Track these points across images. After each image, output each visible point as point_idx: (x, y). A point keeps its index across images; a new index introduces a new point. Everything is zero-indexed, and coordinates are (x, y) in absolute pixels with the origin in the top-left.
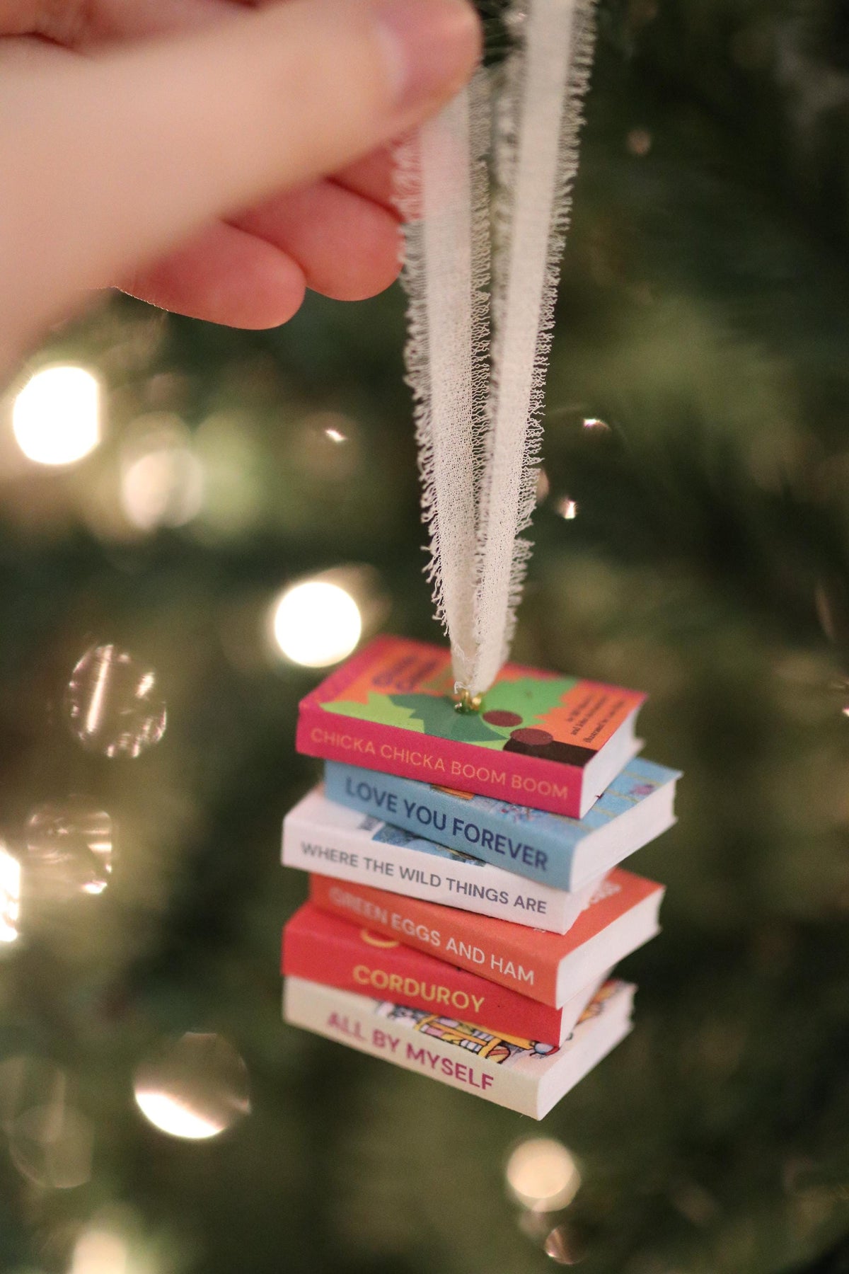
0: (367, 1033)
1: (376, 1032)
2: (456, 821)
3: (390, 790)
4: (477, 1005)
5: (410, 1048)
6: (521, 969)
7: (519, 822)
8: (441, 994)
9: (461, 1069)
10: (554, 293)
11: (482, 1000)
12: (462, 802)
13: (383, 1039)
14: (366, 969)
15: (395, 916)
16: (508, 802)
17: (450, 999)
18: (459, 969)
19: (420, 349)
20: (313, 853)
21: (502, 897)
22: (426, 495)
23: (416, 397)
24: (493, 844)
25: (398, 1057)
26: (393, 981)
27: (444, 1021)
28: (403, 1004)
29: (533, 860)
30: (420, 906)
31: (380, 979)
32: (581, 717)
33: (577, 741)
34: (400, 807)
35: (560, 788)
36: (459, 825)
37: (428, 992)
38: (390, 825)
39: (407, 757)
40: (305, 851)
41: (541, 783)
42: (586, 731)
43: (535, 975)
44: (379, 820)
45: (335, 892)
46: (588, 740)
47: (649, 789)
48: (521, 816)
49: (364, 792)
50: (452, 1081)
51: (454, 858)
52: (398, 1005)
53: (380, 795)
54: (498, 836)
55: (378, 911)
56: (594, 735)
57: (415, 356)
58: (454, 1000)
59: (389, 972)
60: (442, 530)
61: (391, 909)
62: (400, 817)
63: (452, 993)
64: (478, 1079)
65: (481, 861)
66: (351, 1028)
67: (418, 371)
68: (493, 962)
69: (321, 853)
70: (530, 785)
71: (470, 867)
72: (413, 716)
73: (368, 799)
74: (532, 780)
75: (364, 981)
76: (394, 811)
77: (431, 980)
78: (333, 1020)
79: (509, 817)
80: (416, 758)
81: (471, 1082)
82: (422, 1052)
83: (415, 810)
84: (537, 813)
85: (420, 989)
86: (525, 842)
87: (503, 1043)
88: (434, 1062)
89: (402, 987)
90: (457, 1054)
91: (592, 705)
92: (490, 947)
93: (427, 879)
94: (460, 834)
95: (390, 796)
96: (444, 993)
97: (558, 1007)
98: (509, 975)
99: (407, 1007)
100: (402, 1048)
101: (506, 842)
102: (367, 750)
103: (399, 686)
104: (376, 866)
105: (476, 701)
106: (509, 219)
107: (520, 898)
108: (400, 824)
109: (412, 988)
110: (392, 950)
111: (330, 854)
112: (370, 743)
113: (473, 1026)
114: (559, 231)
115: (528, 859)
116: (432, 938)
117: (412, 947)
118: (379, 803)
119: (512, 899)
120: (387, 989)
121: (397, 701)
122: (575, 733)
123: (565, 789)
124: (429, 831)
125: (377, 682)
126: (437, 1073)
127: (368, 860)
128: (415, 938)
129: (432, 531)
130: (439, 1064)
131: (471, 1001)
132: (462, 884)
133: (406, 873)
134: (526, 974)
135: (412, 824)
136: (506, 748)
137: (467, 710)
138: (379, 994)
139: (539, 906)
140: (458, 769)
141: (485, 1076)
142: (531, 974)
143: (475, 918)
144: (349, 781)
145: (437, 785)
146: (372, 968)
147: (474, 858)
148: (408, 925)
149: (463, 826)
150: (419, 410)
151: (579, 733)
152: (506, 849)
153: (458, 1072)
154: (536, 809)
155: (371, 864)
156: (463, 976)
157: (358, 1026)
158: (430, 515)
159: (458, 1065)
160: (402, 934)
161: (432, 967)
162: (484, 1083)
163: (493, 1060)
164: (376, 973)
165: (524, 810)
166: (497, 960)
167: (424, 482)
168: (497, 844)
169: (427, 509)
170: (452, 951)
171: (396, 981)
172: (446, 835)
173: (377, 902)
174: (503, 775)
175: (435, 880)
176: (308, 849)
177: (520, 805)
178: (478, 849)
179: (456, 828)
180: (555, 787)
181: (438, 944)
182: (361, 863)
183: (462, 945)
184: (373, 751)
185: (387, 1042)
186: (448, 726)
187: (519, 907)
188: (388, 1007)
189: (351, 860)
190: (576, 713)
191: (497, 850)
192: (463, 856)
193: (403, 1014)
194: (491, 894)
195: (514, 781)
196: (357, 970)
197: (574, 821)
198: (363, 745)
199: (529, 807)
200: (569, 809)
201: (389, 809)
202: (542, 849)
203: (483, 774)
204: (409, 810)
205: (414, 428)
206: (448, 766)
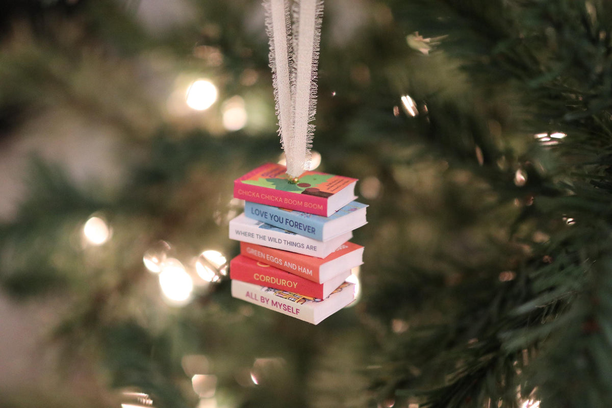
0: (259, 298)
1: (262, 297)
2: (286, 219)
3: (265, 211)
4: (295, 286)
5: (272, 301)
6: (308, 270)
7: (306, 218)
8: (283, 282)
9: (289, 308)
10: (319, 38)
11: (297, 283)
12: (288, 213)
13: (264, 299)
14: (258, 275)
15: (267, 255)
16: (303, 212)
17: (286, 284)
18: (289, 273)
19: (273, 55)
20: (239, 234)
21: (302, 246)
22: (276, 106)
23: (272, 72)
24: (298, 226)
25: (269, 306)
26: (267, 279)
27: (284, 292)
28: (271, 287)
29: (310, 231)
30: (275, 251)
31: (263, 278)
32: (332, 185)
33: (329, 191)
34: (269, 216)
35: (320, 206)
36: (287, 221)
37: (279, 282)
38: (266, 223)
39: (270, 198)
40: (237, 233)
41: (314, 205)
42: (332, 189)
43: (313, 272)
44: (263, 222)
45: (248, 248)
46: (332, 191)
47: (355, 209)
48: (307, 216)
49: (257, 212)
50: (286, 313)
51: (286, 233)
52: (269, 288)
53: (262, 213)
54: (300, 224)
55: (262, 254)
56: (334, 190)
57: (271, 58)
58: (287, 284)
59: (265, 275)
60: (282, 118)
61: (266, 253)
62: (269, 221)
63: (287, 281)
64: (295, 311)
65: (295, 233)
66: (254, 297)
67: (272, 63)
68: (299, 269)
69: (242, 233)
70: (310, 205)
71: (291, 235)
72: (273, 184)
73: (258, 215)
74: (311, 204)
75: (258, 279)
76: (267, 218)
77: (280, 277)
78: (248, 294)
79: (303, 217)
80: (273, 198)
81: (293, 312)
82: (276, 303)
83: (273, 217)
84: (313, 216)
85: (276, 281)
86: (308, 225)
87: (304, 298)
88: (280, 306)
89: (270, 280)
90: (288, 302)
91: (337, 182)
92: (298, 263)
93: (277, 241)
94: (288, 224)
95: (266, 213)
96: (284, 282)
97: (321, 283)
98: (304, 273)
99: (272, 288)
100: (270, 302)
101: (302, 226)
102: (257, 196)
103: (270, 176)
104: (260, 237)
105: (296, 180)
106: (298, 13)
107: (308, 246)
108: (268, 223)
109: (273, 281)
110: (267, 268)
111: (245, 234)
112: (258, 194)
113: (294, 294)
114: (319, 17)
115: (309, 231)
116: (278, 262)
117: (274, 267)
118: (262, 216)
119: (305, 247)
120: (265, 282)
121: (268, 180)
122: (328, 189)
123: (322, 206)
124: (278, 224)
125: (263, 175)
126: (282, 311)
127: (258, 235)
128: (274, 263)
129: (279, 118)
130: (282, 307)
131: (293, 284)
132: (289, 242)
133: (270, 239)
134: (310, 271)
135: (273, 223)
136: (303, 193)
137: (292, 182)
138: (262, 284)
139: (314, 248)
140: (287, 201)
141: (297, 309)
142: (311, 271)
143: (294, 254)
144: (252, 209)
145: (280, 208)
146: (260, 275)
147: (293, 233)
148: (272, 258)
149: (289, 221)
150: (274, 76)
151: (330, 190)
152: (302, 228)
153: (288, 309)
154: (313, 214)
155: (259, 236)
156: (290, 275)
157: (255, 295)
158: (278, 112)
159: (288, 306)
160: (270, 261)
161: (280, 273)
162: (297, 312)
163: (299, 303)
164: (261, 276)
165: (309, 215)
166: (300, 268)
167: (276, 101)
168: (300, 226)
169: (277, 110)
170: (286, 266)
171: (268, 278)
172: (283, 226)
173: (261, 251)
174: (302, 202)
175: (280, 241)
176: (238, 232)
177: (308, 213)
178: (294, 229)
179: (286, 222)
180: (319, 206)
181: (281, 264)
182: (255, 236)
183: (289, 263)
184: (259, 196)
185: (265, 300)
186: (283, 187)
187: (308, 249)
188: (266, 288)
189: (252, 235)
190: (330, 184)
191: (300, 228)
192: (289, 232)
193: (271, 290)
194: (298, 244)
195: (305, 205)
196: (255, 275)
197: (325, 218)
198: (255, 194)
199: (311, 214)
200: (323, 214)
201: (265, 217)
202: (313, 226)
203: (295, 202)
204: (272, 217)
205: (272, 82)
206: (283, 200)
